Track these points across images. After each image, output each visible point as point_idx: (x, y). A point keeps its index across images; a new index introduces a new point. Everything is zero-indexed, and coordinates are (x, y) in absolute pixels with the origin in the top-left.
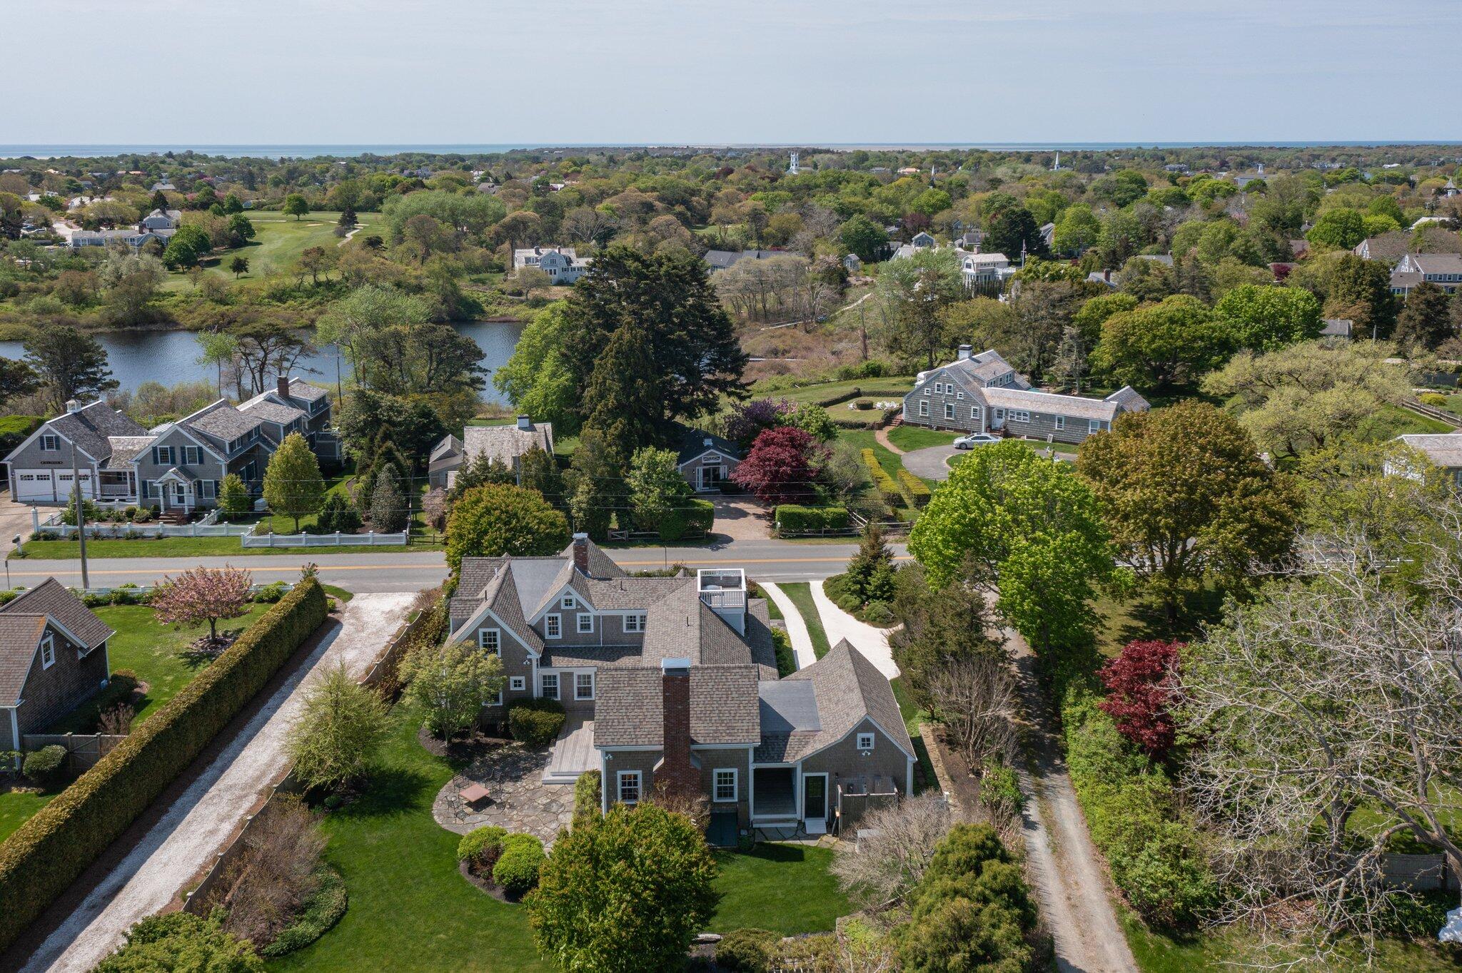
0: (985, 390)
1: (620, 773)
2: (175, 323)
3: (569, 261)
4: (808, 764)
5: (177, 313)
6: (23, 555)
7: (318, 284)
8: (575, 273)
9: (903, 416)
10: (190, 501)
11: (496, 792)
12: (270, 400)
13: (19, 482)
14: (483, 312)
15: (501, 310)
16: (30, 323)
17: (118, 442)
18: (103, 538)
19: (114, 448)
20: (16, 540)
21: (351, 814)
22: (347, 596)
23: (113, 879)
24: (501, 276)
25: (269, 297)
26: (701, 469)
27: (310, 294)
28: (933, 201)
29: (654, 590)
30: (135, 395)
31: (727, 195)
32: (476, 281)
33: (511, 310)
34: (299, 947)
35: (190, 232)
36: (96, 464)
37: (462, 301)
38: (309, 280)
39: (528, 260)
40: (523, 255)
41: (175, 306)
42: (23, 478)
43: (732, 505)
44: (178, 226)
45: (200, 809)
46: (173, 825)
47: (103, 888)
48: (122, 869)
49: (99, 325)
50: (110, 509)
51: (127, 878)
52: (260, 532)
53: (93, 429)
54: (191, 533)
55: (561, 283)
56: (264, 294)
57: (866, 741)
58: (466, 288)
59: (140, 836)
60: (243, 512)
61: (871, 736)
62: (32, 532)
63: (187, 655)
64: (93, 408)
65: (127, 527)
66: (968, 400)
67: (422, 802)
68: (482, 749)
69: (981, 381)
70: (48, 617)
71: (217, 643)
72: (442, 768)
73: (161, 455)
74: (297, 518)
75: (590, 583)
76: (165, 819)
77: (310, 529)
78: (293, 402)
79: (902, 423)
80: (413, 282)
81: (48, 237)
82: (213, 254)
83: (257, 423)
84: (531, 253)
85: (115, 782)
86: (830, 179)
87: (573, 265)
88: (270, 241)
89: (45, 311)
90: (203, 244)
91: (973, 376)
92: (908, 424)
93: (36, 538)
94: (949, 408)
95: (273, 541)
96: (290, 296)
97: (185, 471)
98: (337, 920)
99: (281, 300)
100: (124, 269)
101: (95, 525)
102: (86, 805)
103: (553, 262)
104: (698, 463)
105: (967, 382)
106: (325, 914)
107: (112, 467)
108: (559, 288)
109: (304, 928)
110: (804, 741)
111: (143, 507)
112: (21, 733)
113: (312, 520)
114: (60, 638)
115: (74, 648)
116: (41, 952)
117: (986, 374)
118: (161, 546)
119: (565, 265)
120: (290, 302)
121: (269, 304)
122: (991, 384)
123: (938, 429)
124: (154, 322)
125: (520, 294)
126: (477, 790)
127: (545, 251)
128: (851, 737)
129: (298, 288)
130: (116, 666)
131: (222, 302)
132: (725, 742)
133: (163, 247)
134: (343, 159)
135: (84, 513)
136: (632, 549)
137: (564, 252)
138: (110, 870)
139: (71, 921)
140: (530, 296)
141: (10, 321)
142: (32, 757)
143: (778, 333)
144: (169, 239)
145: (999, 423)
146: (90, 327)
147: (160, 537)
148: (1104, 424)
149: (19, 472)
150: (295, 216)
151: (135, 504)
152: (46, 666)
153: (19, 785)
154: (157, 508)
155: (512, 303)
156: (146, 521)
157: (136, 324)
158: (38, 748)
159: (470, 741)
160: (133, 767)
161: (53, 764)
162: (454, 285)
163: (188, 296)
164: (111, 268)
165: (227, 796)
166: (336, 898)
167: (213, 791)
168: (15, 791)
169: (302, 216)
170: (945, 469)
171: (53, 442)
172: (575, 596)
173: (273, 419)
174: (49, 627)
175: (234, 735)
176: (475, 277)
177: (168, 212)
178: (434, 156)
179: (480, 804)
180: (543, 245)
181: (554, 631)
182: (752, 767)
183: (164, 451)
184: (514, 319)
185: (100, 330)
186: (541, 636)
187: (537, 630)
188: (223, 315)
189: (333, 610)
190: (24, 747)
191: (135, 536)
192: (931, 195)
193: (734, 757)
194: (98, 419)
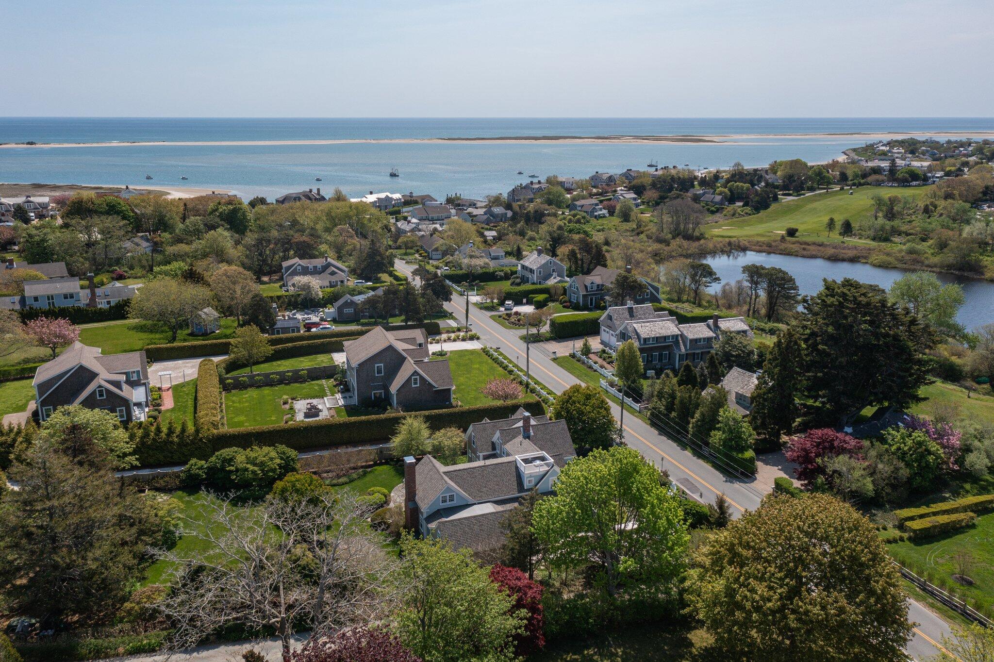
2: (982, 274)
6: (555, 359)
12: (707, 324)
18: (584, 363)
20: (554, 353)
52: (608, 381)
53: (632, 316)
54: (603, 373)
62: (572, 352)
64: (642, 307)
65: (594, 362)
75: (520, 436)
89: (911, 252)
93: (570, 355)
95: (607, 387)
114: (423, 379)
115: (431, 385)
136: (699, 460)
147: (594, 371)
152: (414, 386)
173: (688, 334)
174: (416, 372)
191: (590, 367)
194: (640, 313)
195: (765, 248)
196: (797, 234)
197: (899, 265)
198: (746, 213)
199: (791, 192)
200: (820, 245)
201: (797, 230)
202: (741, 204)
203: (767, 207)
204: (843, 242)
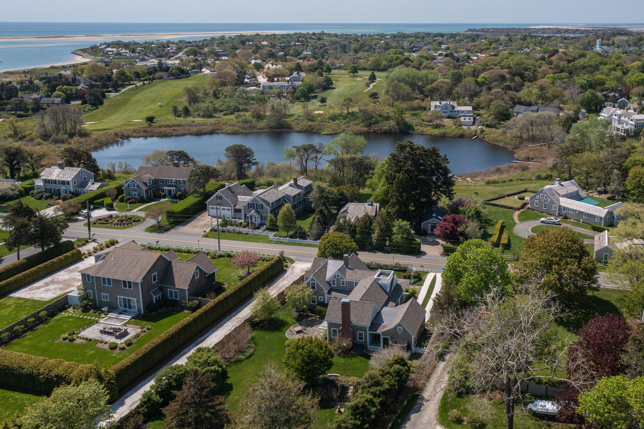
0: (561, 199)
1: (332, 329)
2: (292, 129)
3: (453, 107)
4: (384, 333)
5: (293, 124)
6: (206, 236)
7: (349, 113)
8: (456, 113)
9: (529, 206)
10: (259, 221)
11: (305, 330)
12: (291, 185)
13: (210, 209)
14: (414, 129)
15: (421, 129)
16: (240, 127)
17: (241, 198)
18: (230, 232)
19: (239, 200)
20: (205, 232)
21: (265, 330)
22: (292, 262)
23: (203, 338)
24: (424, 113)
25: (329, 119)
26: (430, 225)
27: (345, 118)
28: (637, 80)
29: (365, 275)
30: (265, 166)
31: (543, 71)
32: (413, 115)
33: (425, 129)
34: (239, 361)
35: (306, 84)
36: (232, 206)
37: (405, 124)
38: (345, 111)
39: (436, 106)
40: (434, 104)
41: (293, 121)
42: (212, 208)
43: (437, 240)
44: (302, 81)
45: (228, 323)
46: (221, 326)
47: (200, 340)
48: (205, 336)
49: (264, 129)
50: (235, 222)
51: (206, 338)
52: (275, 236)
53: (233, 193)
54: (256, 233)
55: (449, 117)
56: (327, 117)
57: (400, 329)
58: (408, 118)
59: (212, 328)
60: (273, 228)
61: (401, 328)
62: (211, 228)
63: (240, 277)
64: (234, 185)
65: (237, 229)
66: (552, 202)
67: (284, 329)
68: (308, 316)
69: (559, 195)
70: (197, 265)
71: (249, 273)
72: (294, 321)
73: (250, 206)
74: (288, 232)
75: (347, 270)
76: (220, 324)
77: (291, 237)
78: (298, 187)
79: (528, 208)
80: (386, 115)
81: (254, 83)
82: (315, 93)
83: (284, 195)
84: (438, 103)
85: (206, 313)
86: (597, 63)
87: (455, 109)
88: (339, 87)
89: (246, 122)
90: (311, 89)
91: (557, 193)
92: (531, 209)
93: (211, 230)
94: (545, 204)
95: (279, 239)
96: (337, 118)
97: (257, 212)
98: (250, 356)
99: (334, 120)
100: (275, 105)
101: (229, 227)
102: (197, 318)
103: (446, 108)
104: (429, 222)
105: (554, 195)
106: (247, 354)
107: (237, 207)
108: (448, 119)
109: (241, 357)
110: (385, 326)
111: (245, 222)
112: (189, 296)
113: (291, 233)
114: (201, 271)
115: (205, 273)
116: (182, 353)
117: (563, 191)
118: (246, 237)
119: (451, 109)
120: (337, 121)
121: (328, 122)
122: (564, 196)
123: (541, 212)
124: (284, 128)
125: (430, 121)
126: (299, 328)
127: (443, 103)
128: (395, 328)
129: (340, 115)
130: (217, 279)
131: (311, 120)
132: (360, 324)
133: (295, 90)
134: (388, 35)
135: (226, 223)
136: (391, 254)
137: (452, 103)
138: (203, 335)
139: (191, 346)
140: (434, 123)
141: (233, 126)
142: (190, 303)
143: (534, 148)
144: (298, 87)
145: (564, 212)
146: (261, 129)
147: (247, 234)
148: (601, 218)
149: (210, 206)
150: (352, 74)
151: (242, 221)
152: (196, 278)
153: (187, 310)
154: (248, 223)
155: (426, 126)
156: (245, 227)
157: (278, 129)
158: (192, 301)
159: (305, 314)
160: (212, 309)
161: (195, 306)
162: (402, 117)
163: (298, 117)
164: (271, 104)
165: (237, 320)
166: (252, 350)
167: (234, 318)
168: (186, 311)
169: (355, 74)
170: (529, 232)
171: (221, 198)
172: (340, 274)
173: (289, 194)
174: (197, 267)
175: (244, 303)
176: (413, 112)
177: (300, 73)
178: (430, 34)
179: (299, 332)
180: (443, 100)
181: (334, 284)
182: (368, 332)
183: (251, 204)
184: (426, 133)
185: (264, 130)
186: (330, 285)
187: (329, 283)
188: (310, 126)
189: (286, 267)
190: (189, 300)
191: (240, 233)
192: (637, 77)
193: (363, 329)
194: (235, 189)
195: (143, 134)
196: (155, 120)
197: (243, 131)
198: (90, 110)
199: (110, 89)
200: (178, 126)
201: (154, 118)
202: (79, 102)
203: (101, 103)
204: (193, 122)
